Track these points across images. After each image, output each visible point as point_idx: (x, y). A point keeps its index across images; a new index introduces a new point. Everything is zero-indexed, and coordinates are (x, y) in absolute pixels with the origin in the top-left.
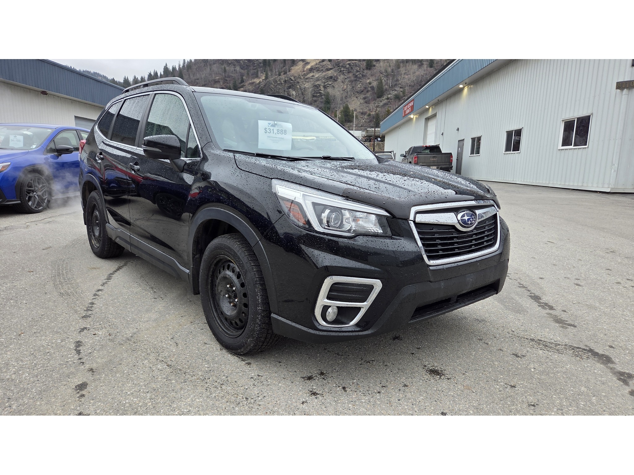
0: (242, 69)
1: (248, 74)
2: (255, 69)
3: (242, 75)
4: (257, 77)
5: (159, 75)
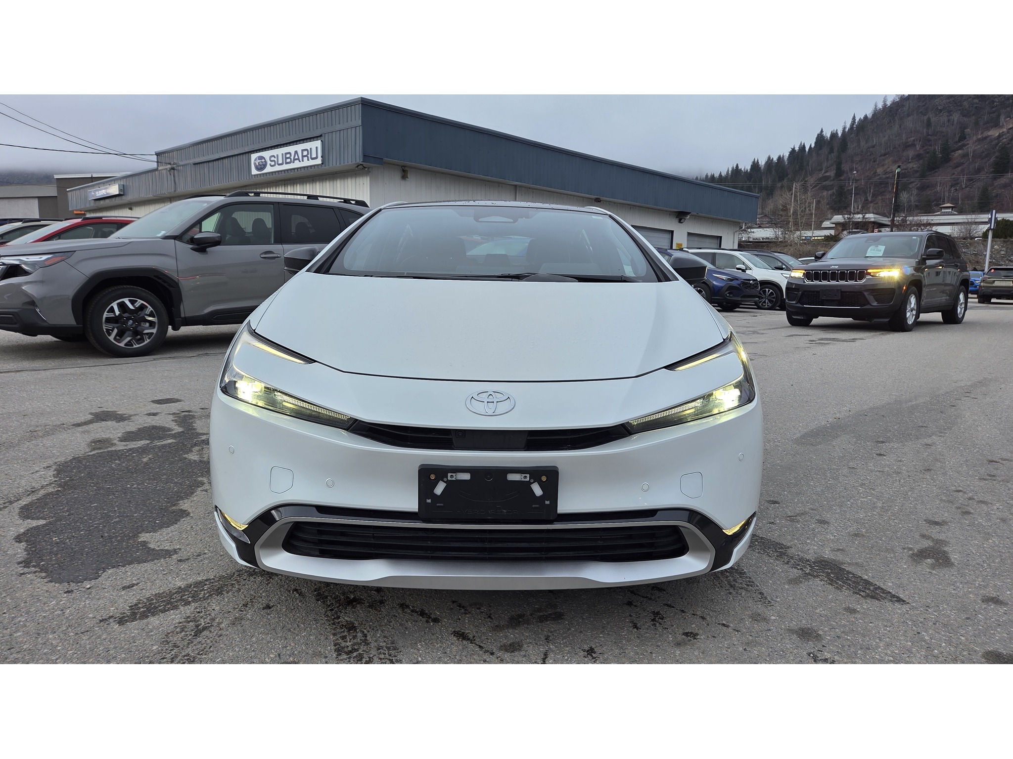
0: (963, 116)
1: (977, 123)
2: (994, 112)
3: (963, 127)
4: (996, 125)
5: (807, 149)
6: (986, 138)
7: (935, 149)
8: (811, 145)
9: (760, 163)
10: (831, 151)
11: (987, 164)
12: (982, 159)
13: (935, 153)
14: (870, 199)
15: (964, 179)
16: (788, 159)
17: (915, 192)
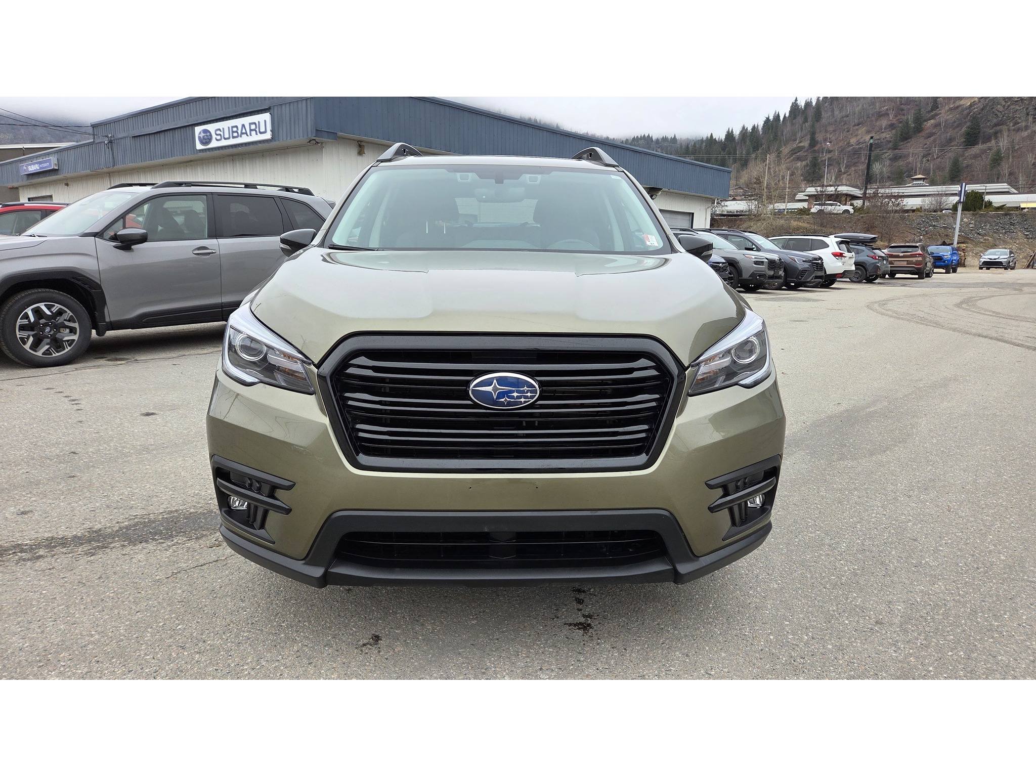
5: (781, 119)
6: (958, 107)
7: (908, 119)
8: (785, 114)
9: (734, 133)
10: (806, 121)
11: (959, 134)
12: (954, 129)
13: (907, 123)
14: (843, 170)
15: (936, 150)
16: (762, 129)
17: (887, 163)
